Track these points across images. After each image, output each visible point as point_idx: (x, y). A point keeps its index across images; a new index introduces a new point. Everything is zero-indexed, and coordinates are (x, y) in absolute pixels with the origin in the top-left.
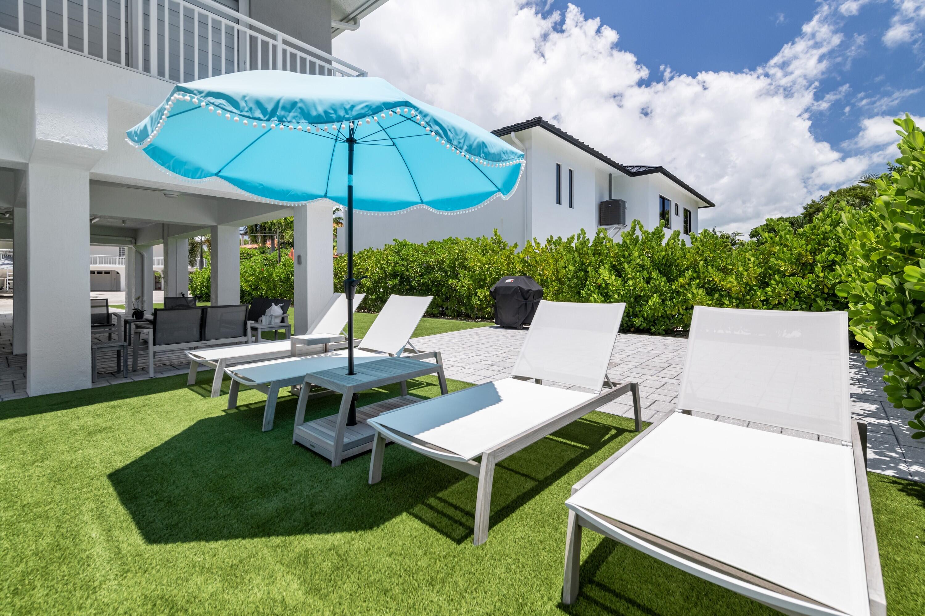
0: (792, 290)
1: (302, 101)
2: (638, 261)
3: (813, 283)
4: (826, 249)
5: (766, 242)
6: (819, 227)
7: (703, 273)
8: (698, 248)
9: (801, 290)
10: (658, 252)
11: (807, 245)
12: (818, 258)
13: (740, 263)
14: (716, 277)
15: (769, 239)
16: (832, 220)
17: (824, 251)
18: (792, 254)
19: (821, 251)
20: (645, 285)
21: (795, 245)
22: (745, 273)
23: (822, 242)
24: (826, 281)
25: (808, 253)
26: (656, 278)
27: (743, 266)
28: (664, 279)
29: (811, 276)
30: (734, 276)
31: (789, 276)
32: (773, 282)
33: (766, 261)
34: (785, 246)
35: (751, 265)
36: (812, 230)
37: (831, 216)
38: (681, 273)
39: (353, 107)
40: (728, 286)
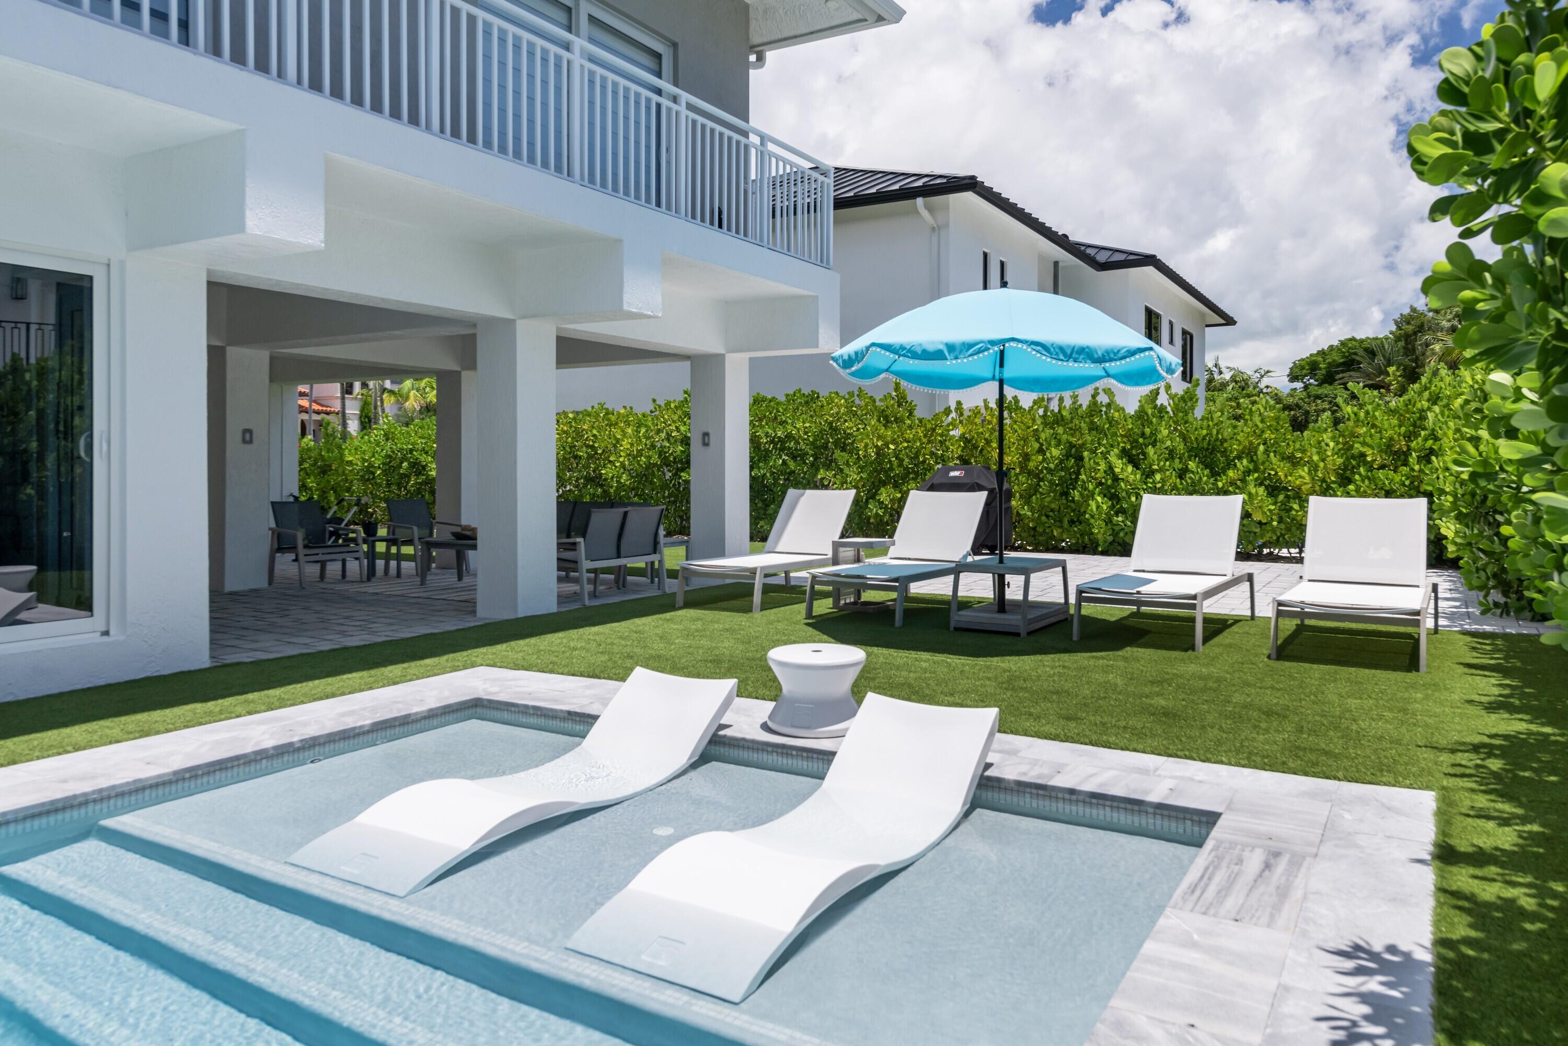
0: (1382, 489)
1: (1088, 347)
2: (1168, 443)
3: (1407, 479)
4: (1423, 433)
5: (1349, 419)
6: (1415, 402)
7: (1263, 463)
8: (1256, 425)
9: (1392, 489)
10: (1196, 429)
11: (1400, 426)
12: (1413, 444)
13: (1314, 450)
14: (1281, 469)
15: (1352, 416)
16: (1430, 393)
17: (1420, 435)
18: (1381, 439)
19: (1417, 435)
20: (1178, 480)
21: (1386, 426)
22: (1322, 464)
23: (1418, 423)
24: (1422, 475)
25: (1402, 438)
26: (1194, 469)
27: (1318, 453)
28: (1207, 472)
29: (1405, 469)
30: (1306, 469)
31: (1378, 469)
32: (1357, 477)
33: (1348, 447)
34: (1374, 426)
35: (1329, 453)
36: (1407, 405)
37: (1430, 388)
38: (1230, 464)
39: (1119, 351)
40: (1298, 482)
